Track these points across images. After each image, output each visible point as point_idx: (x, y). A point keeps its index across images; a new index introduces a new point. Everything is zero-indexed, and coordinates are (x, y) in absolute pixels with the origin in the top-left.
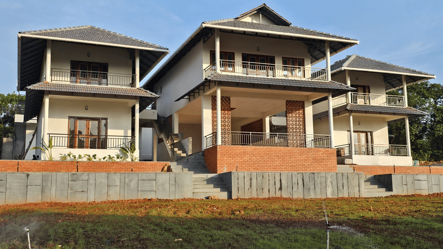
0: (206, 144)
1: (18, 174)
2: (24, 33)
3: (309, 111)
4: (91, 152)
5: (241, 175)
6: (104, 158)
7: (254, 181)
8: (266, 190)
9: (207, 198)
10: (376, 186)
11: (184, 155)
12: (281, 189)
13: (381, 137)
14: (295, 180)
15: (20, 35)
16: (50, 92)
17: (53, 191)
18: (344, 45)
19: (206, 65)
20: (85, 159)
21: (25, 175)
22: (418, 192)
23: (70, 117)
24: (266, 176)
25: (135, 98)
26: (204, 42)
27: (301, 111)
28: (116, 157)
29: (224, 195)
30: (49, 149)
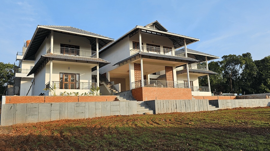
0: (133, 86)
1: (45, 104)
2: (41, 26)
3: (175, 71)
4: (76, 91)
5: (159, 101)
6: (82, 94)
7: (165, 105)
8: (170, 109)
9: (144, 114)
10: (211, 105)
11: (117, 92)
12: (176, 108)
13: (196, 83)
14: (182, 104)
15: (39, 27)
16: (53, 59)
17: (66, 113)
18: (192, 41)
19: (131, 48)
20: (74, 95)
21: (50, 105)
22: (228, 108)
23: (60, 73)
24: (170, 102)
25: (97, 63)
26: (130, 37)
27: (171, 71)
28: (89, 94)
29: (151, 112)
30: (54, 89)
